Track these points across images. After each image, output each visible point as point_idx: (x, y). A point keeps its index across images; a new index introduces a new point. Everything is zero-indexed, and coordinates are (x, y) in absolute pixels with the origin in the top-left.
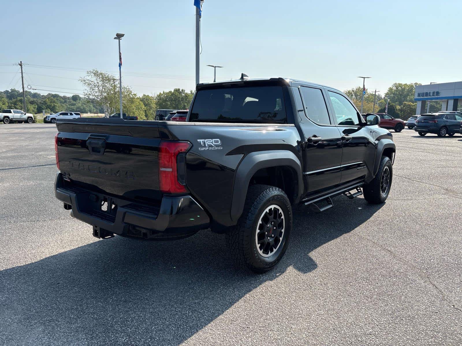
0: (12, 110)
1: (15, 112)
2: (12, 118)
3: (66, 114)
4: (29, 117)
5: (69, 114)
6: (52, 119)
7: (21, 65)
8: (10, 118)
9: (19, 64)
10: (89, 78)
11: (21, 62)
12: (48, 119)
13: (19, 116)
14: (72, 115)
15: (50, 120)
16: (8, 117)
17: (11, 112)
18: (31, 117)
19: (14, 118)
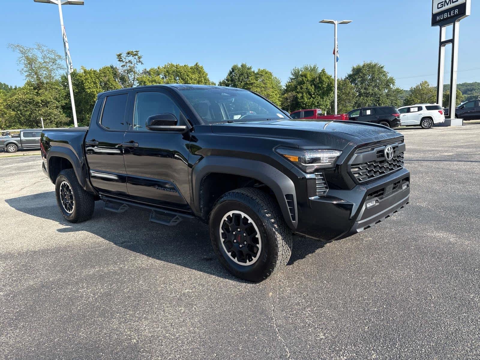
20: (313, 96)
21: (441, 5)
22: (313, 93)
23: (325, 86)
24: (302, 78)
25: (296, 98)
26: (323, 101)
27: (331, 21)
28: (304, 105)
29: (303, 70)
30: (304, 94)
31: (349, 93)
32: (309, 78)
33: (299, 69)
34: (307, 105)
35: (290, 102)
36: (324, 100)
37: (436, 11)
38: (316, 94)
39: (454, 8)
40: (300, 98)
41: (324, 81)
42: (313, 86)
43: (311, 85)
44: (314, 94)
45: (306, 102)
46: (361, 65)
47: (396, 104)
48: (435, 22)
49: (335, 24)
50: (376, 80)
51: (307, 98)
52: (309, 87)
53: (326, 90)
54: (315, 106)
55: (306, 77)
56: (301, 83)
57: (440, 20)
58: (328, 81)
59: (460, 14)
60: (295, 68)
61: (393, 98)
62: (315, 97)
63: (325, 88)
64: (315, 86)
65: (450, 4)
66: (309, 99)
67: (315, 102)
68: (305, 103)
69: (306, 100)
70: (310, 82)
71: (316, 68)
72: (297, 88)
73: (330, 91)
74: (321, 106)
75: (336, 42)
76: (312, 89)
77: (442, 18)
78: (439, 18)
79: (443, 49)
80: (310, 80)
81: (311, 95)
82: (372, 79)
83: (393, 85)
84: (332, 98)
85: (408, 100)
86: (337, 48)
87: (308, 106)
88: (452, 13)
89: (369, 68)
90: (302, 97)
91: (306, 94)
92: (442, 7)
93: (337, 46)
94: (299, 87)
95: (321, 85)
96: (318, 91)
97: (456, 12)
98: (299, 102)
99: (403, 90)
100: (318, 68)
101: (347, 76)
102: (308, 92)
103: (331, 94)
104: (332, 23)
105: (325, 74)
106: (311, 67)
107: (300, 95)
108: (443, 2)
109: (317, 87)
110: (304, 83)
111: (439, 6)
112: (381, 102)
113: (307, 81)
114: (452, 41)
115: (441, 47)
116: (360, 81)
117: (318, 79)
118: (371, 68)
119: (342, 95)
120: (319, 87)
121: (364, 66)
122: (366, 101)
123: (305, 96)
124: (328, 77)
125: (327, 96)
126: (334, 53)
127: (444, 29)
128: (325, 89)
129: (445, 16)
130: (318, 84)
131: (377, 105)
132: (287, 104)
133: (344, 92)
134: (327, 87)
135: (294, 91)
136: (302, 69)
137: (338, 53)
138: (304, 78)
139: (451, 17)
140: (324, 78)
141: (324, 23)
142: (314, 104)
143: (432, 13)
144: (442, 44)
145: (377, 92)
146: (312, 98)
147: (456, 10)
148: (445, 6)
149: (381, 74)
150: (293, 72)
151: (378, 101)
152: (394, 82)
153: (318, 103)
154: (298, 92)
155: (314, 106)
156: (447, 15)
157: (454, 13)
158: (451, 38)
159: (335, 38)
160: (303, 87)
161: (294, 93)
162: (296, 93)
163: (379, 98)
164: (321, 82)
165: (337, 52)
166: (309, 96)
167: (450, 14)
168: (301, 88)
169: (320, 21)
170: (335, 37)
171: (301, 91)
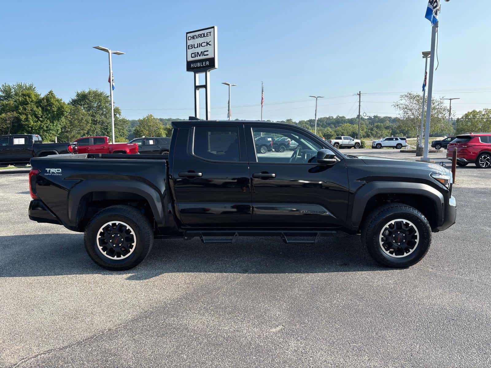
0: (342, 137)
1: (345, 139)
2: (341, 144)
3: (392, 139)
4: (356, 143)
5: (394, 139)
6: (377, 144)
7: (360, 95)
8: (340, 144)
9: (358, 94)
10: (402, 102)
11: (360, 92)
12: (374, 145)
13: (348, 142)
14: (398, 140)
15: (375, 146)
16: (338, 143)
17: (341, 139)
18: (359, 143)
19: (344, 143)
20: (41, 119)
21: (194, 55)
22: (40, 116)
23: (55, 109)
24: (25, 97)
25: (18, 119)
26: (53, 126)
27: (106, 49)
28: (30, 129)
29: (17, 88)
30: (29, 116)
31: (82, 119)
32: (34, 99)
33: (10, 86)
34: (34, 128)
35: (10, 124)
36: (55, 124)
37: (190, 59)
38: (44, 117)
39: (206, 60)
40: (23, 120)
41: (53, 104)
42: (40, 108)
43: (37, 107)
44: (42, 117)
45: (32, 126)
46: (87, 91)
47: (124, 133)
48: (189, 69)
49: (109, 53)
50: (103, 108)
51: (33, 120)
52: (35, 109)
53: (57, 114)
54: (44, 131)
55: (29, 97)
56: (25, 103)
57: (194, 68)
58: (58, 104)
59: (211, 66)
60: (5, 85)
61: (120, 127)
62: (43, 120)
63: (55, 111)
64: (43, 108)
65: (202, 56)
66: (36, 122)
67: (43, 126)
68: (30, 126)
69: (32, 123)
70: (36, 103)
71: (33, 88)
72: (18, 109)
73: (61, 115)
74: (51, 131)
75: (111, 71)
76: (39, 111)
77: (195, 66)
78: (193, 65)
79: (197, 92)
80: (35, 101)
81: (37, 117)
82: (99, 107)
83: (120, 115)
84: (63, 123)
85: (137, 130)
86: (112, 76)
87: (35, 130)
88: (204, 64)
89: (96, 95)
90: (27, 119)
91: (31, 116)
92: (195, 57)
93: (112, 74)
94: (21, 107)
95: (50, 109)
96: (47, 115)
97: (207, 63)
98: (22, 125)
99: (128, 120)
100: (35, 88)
101: (71, 101)
102: (34, 114)
103: (62, 119)
104: (107, 51)
105: (54, 97)
106: (26, 85)
107: (23, 117)
108: (196, 53)
109: (44, 109)
110: (27, 104)
111: (193, 55)
112: (109, 130)
113: (32, 102)
114: (205, 86)
115: (197, 91)
116: (87, 108)
117: (45, 101)
118: (98, 96)
119: (74, 121)
120: (47, 110)
121: (89, 93)
122: (94, 128)
123: (30, 118)
124: (58, 101)
125: (58, 120)
126: (109, 81)
127: (197, 75)
128: (55, 113)
129: (198, 65)
130: (46, 106)
131: (106, 133)
132: (6, 126)
133: (76, 117)
134: (57, 111)
135: (15, 111)
136: (15, 86)
137: (113, 82)
138: (27, 98)
139: (203, 67)
140: (52, 101)
141: (98, 50)
142: (42, 128)
143: (187, 60)
144: (197, 88)
145: (105, 121)
146: (39, 121)
147: (207, 62)
148: (197, 56)
149: (107, 103)
150: (2, 89)
151: (107, 129)
152: (120, 112)
153: (47, 127)
154: (20, 113)
155: (42, 130)
156: (200, 64)
157: (206, 64)
158: (204, 84)
159: (110, 67)
160: (27, 108)
161: (15, 114)
162: (18, 113)
163: (107, 126)
164: (50, 104)
165: (113, 80)
166: (35, 118)
167: (202, 64)
168: (25, 109)
169: (94, 47)
170: (110, 65)
171: (25, 112)
